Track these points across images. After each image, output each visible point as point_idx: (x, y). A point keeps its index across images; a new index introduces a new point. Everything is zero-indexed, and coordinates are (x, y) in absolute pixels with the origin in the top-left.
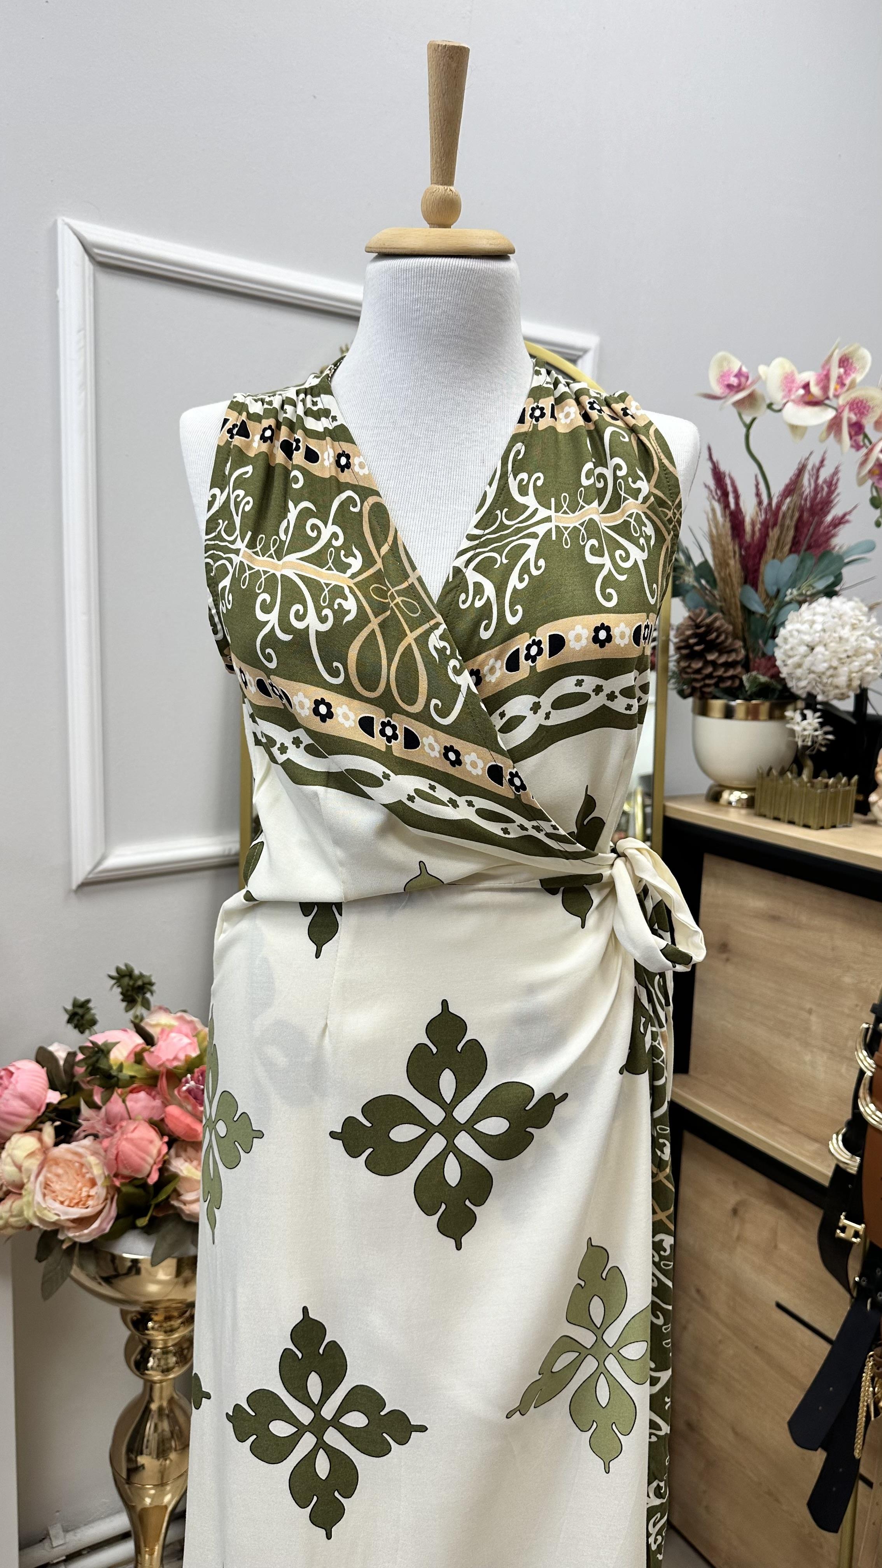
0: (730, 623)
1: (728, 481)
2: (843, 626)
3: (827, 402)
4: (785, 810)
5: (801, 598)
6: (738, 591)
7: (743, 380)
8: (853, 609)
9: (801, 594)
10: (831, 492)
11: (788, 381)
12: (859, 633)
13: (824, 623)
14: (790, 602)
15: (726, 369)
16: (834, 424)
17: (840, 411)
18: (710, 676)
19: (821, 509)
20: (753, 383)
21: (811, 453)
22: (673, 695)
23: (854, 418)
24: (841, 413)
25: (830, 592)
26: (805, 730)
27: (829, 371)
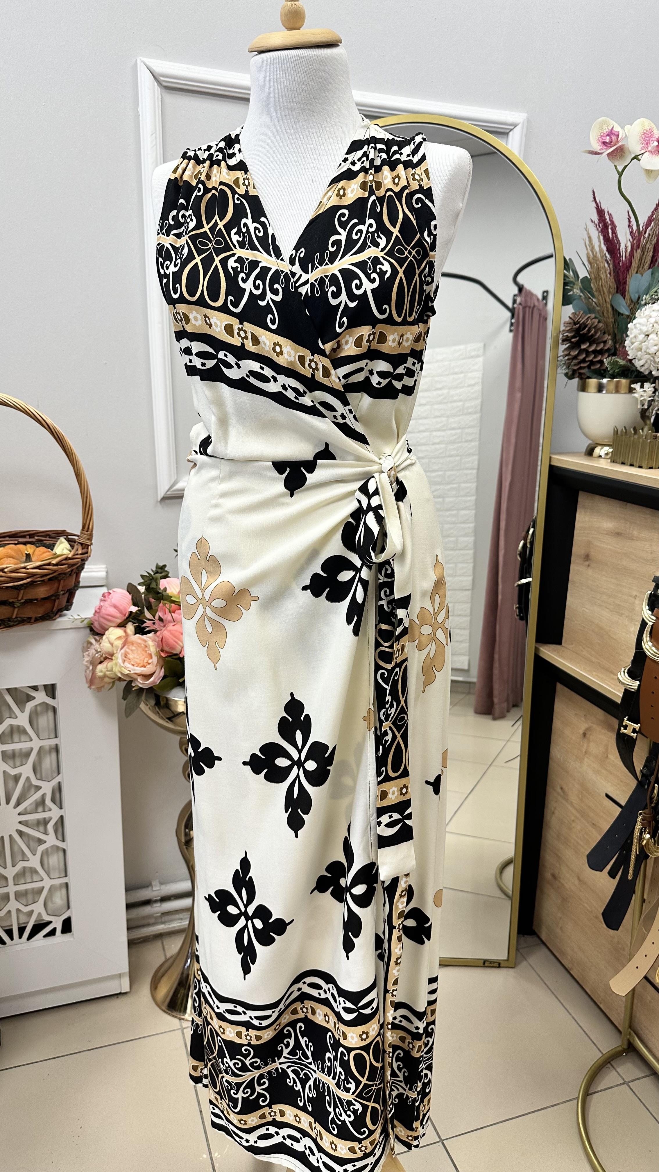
1: (607, 217)
5: (649, 302)
6: (610, 298)
7: (614, 138)
9: (650, 299)
11: (647, 137)
13: (658, 317)
15: (603, 130)
20: (622, 139)
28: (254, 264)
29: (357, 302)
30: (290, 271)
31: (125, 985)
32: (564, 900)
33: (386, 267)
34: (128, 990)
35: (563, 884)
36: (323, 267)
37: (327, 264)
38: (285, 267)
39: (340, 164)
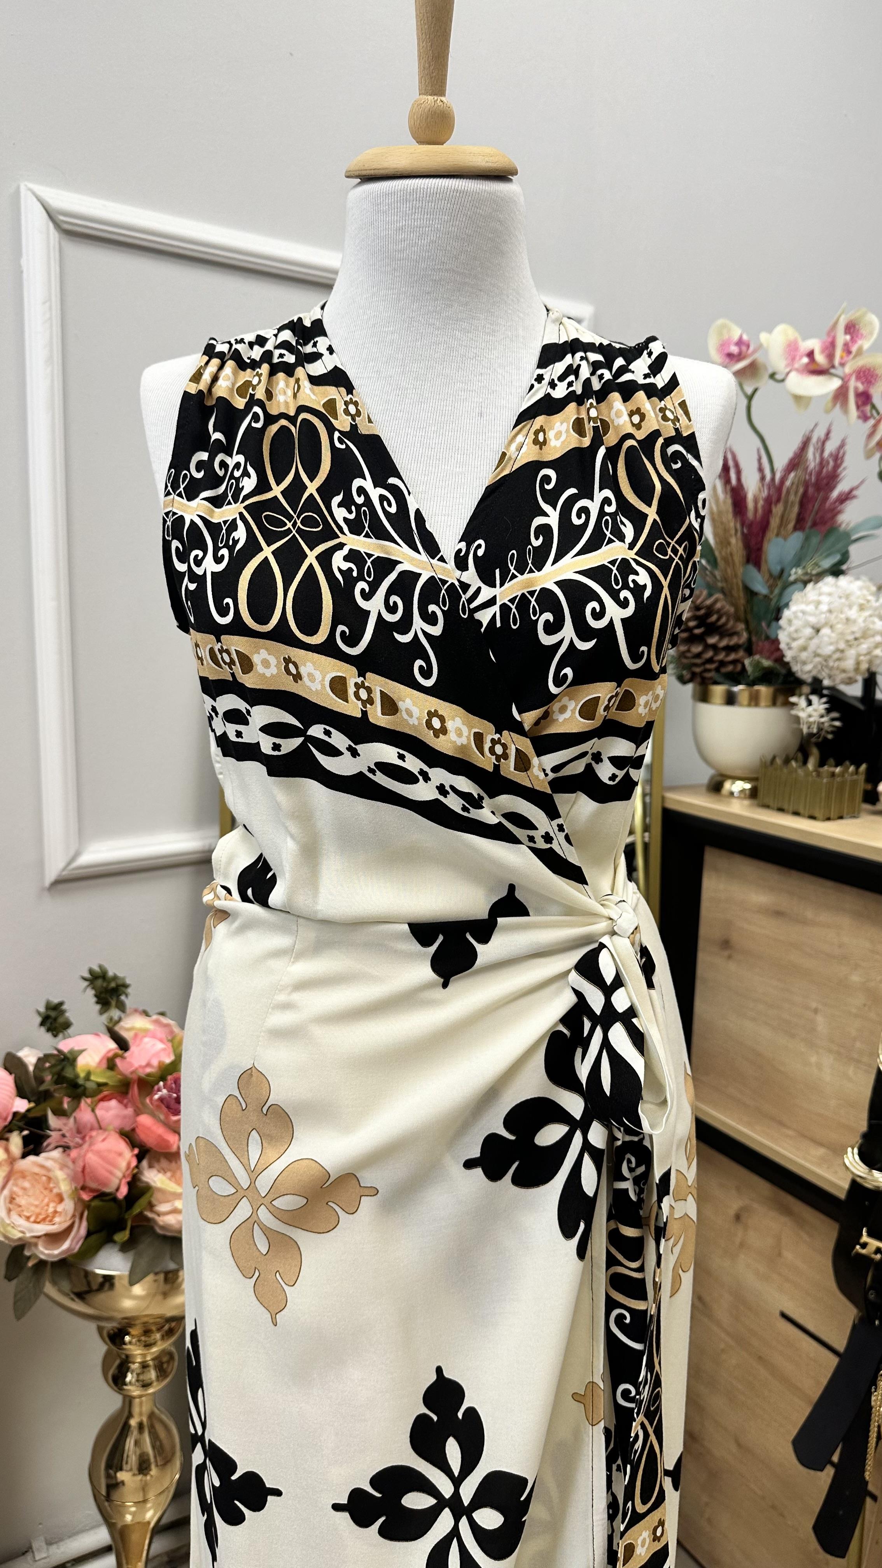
0: (733, 604)
1: (729, 456)
2: (850, 607)
3: (832, 371)
4: (789, 801)
5: (806, 578)
6: (740, 570)
7: (744, 348)
8: (861, 589)
9: (806, 574)
10: (837, 466)
12: (867, 613)
13: (830, 603)
14: (794, 582)
15: (726, 337)
16: (841, 394)
17: (846, 379)
18: (710, 661)
19: (827, 484)
20: (755, 351)
21: (816, 425)
22: (673, 681)
23: (861, 387)
24: (847, 382)
25: (836, 571)
26: (810, 716)
27: (834, 338)
28: (385, 565)
29: (594, 641)
30: (459, 580)
33: (643, 578)
36: (526, 576)
37: (531, 571)
38: (450, 573)
39: (532, 386)
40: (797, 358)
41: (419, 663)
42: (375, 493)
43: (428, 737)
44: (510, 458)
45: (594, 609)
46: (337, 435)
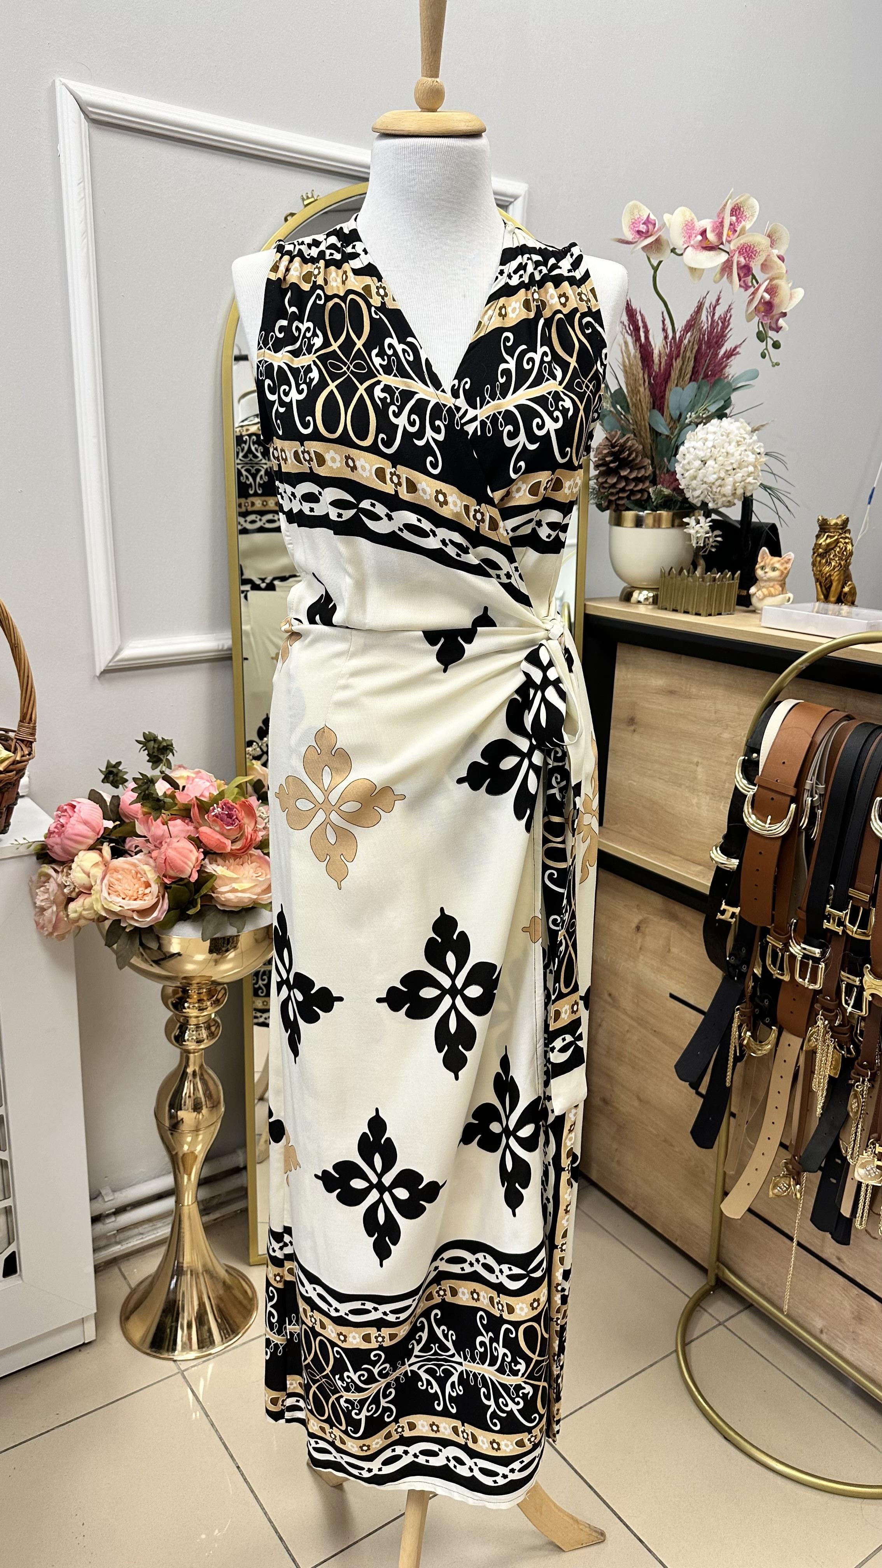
0: (641, 443)
2: (730, 443)
3: (721, 246)
4: (681, 603)
5: (699, 421)
6: (647, 415)
7: (651, 227)
8: (738, 429)
9: (698, 417)
10: (724, 328)
11: (689, 228)
12: (742, 448)
13: (714, 440)
14: (689, 424)
15: (636, 217)
16: (727, 267)
17: (731, 255)
18: (623, 490)
19: (717, 342)
20: (659, 230)
21: (708, 293)
22: (593, 509)
23: (743, 261)
24: (732, 257)
25: (721, 415)
26: (698, 533)
27: (723, 218)
28: (407, 395)
29: (538, 444)
30: (454, 405)
31: (90, 1333)
32: (621, 1128)
33: (568, 404)
34: (94, 1338)
35: (617, 1109)
36: (496, 402)
37: (499, 399)
38: (448, 400)
39: (497, 278)
40: (694, 235)
41: (430, 459)
42: (400, 348)
43: (436, 508)
44: (484, 325)
45: (538, 423)
46: (373, 309)
